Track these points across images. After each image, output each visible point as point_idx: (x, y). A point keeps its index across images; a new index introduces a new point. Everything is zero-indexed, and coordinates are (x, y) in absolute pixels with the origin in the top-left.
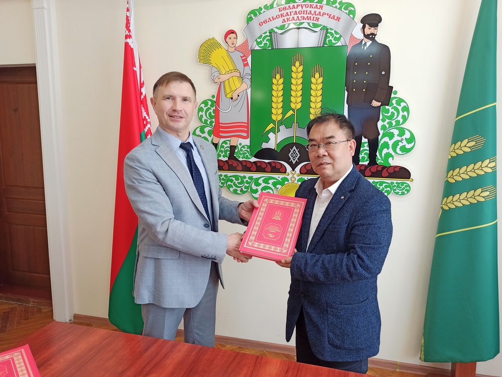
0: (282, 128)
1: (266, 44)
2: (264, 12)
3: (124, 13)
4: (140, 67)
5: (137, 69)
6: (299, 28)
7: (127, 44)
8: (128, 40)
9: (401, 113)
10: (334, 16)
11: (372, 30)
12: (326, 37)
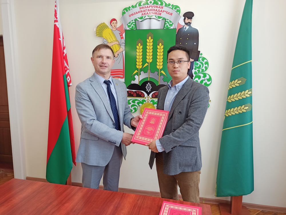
0: (142, 73)
1: (133, 27)
2: (132, 9)
3: (54, 8)
4: (63, 38)
5: (61, 39)
6: (150, 19)
7: (55, 25)
8: (56, 23)
9: (204, 65)
10: (169, 12)
11: (189, 21)
12: (165, 24)
